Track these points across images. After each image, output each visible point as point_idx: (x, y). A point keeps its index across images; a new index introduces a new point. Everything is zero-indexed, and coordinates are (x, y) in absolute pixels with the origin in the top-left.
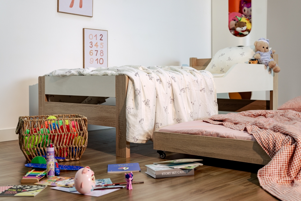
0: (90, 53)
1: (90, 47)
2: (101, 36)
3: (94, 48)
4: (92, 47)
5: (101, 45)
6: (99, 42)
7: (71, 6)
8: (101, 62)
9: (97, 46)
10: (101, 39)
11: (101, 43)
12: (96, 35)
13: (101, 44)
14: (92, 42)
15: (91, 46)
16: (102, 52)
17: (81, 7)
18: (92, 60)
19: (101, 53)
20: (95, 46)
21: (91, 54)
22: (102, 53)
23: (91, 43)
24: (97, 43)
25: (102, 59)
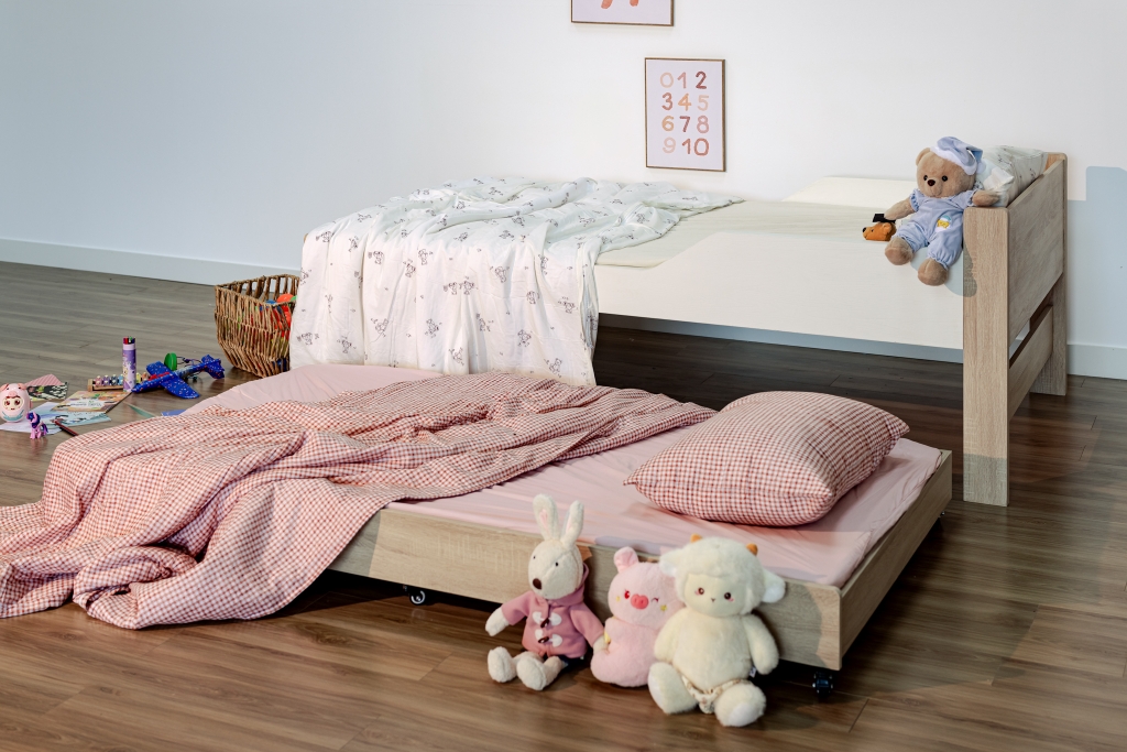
0: (664, 123)
1: (664, 107)
2: (701, 76)
3: (678, 111)
4: (671, 107)
5: (701, 101)
6: (694, 94)
8: (701, 147)
9: (687, 105)
10: (699, 86)
11: (700, 97)
12: (684, 75)
13: (701, 99)
14: (670, 95)
15: (668, 105)
16: (703, 120)
18: (670, 143)
19: (700, 123)
20: (680, 103)
21: (668, 126)
22: (706, 123)
23: (667, 97)
24: (686, 97)
25: (703, 140)
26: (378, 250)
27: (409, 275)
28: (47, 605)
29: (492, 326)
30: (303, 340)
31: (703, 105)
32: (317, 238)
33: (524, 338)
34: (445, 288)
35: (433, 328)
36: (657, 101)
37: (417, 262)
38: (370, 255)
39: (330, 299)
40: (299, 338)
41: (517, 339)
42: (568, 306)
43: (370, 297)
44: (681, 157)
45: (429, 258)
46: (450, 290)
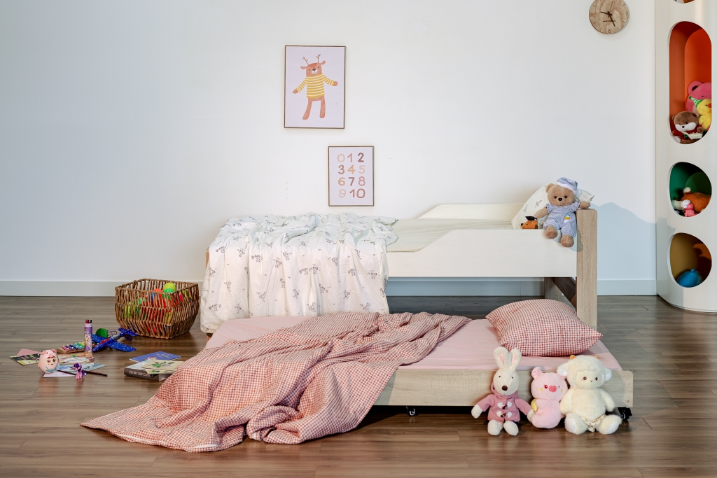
0: (339, 182)
1: (339, 173)
2: (361, 155)
3: (347, 174)
4: (343, 173)
5: (360, 169)
6: (357, 165)
7: (306, 117)
8: (361, 193)
9: (353, 171)
10: (360, 161)
11: (360, 166)
12: (351, 155)
13: (361, 168)
14: (343, 166)
15: (342, 171)
16: (362, 179)
17: (322, 115)
18: (343, 192)
19: (360, 181)
20: (349, 170)
21: (342, 183)
22: (363, 181)
23: (341, 167)
24: (352, 167)
25: (363, 190)
26: (257, 254)
27: (277, 266)
28: (238, 441)
29: (329, 290)
30: (213, 309)
31: (362, 171)
32: (217, 251)
33: (347, 294)
34: (300, 272)
35: (297, 294)
36: (335, 170)
37: (283, 259)
38: (253, 257)
39: (228, 284)
40: (210, 308)
41: (343, 295)
42: (373, 275)
43: (255, 280)
44: (349, 199)
45: (290, 256)
46: (303, 272)
